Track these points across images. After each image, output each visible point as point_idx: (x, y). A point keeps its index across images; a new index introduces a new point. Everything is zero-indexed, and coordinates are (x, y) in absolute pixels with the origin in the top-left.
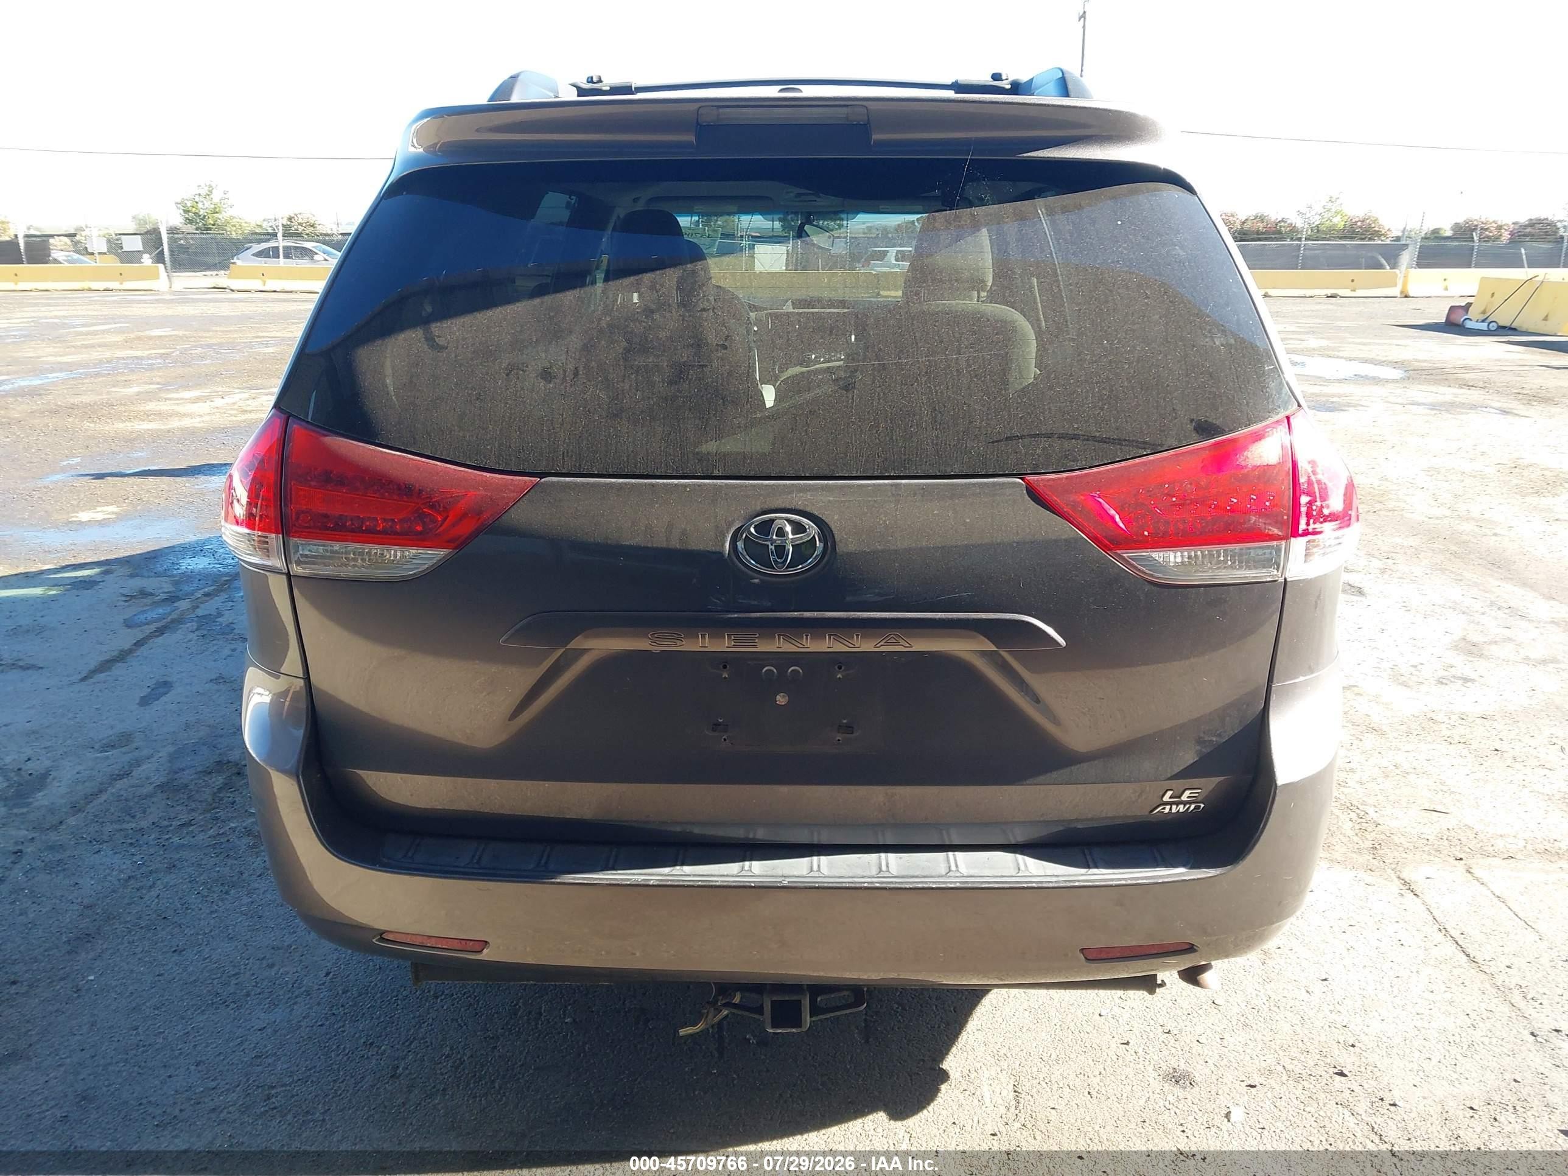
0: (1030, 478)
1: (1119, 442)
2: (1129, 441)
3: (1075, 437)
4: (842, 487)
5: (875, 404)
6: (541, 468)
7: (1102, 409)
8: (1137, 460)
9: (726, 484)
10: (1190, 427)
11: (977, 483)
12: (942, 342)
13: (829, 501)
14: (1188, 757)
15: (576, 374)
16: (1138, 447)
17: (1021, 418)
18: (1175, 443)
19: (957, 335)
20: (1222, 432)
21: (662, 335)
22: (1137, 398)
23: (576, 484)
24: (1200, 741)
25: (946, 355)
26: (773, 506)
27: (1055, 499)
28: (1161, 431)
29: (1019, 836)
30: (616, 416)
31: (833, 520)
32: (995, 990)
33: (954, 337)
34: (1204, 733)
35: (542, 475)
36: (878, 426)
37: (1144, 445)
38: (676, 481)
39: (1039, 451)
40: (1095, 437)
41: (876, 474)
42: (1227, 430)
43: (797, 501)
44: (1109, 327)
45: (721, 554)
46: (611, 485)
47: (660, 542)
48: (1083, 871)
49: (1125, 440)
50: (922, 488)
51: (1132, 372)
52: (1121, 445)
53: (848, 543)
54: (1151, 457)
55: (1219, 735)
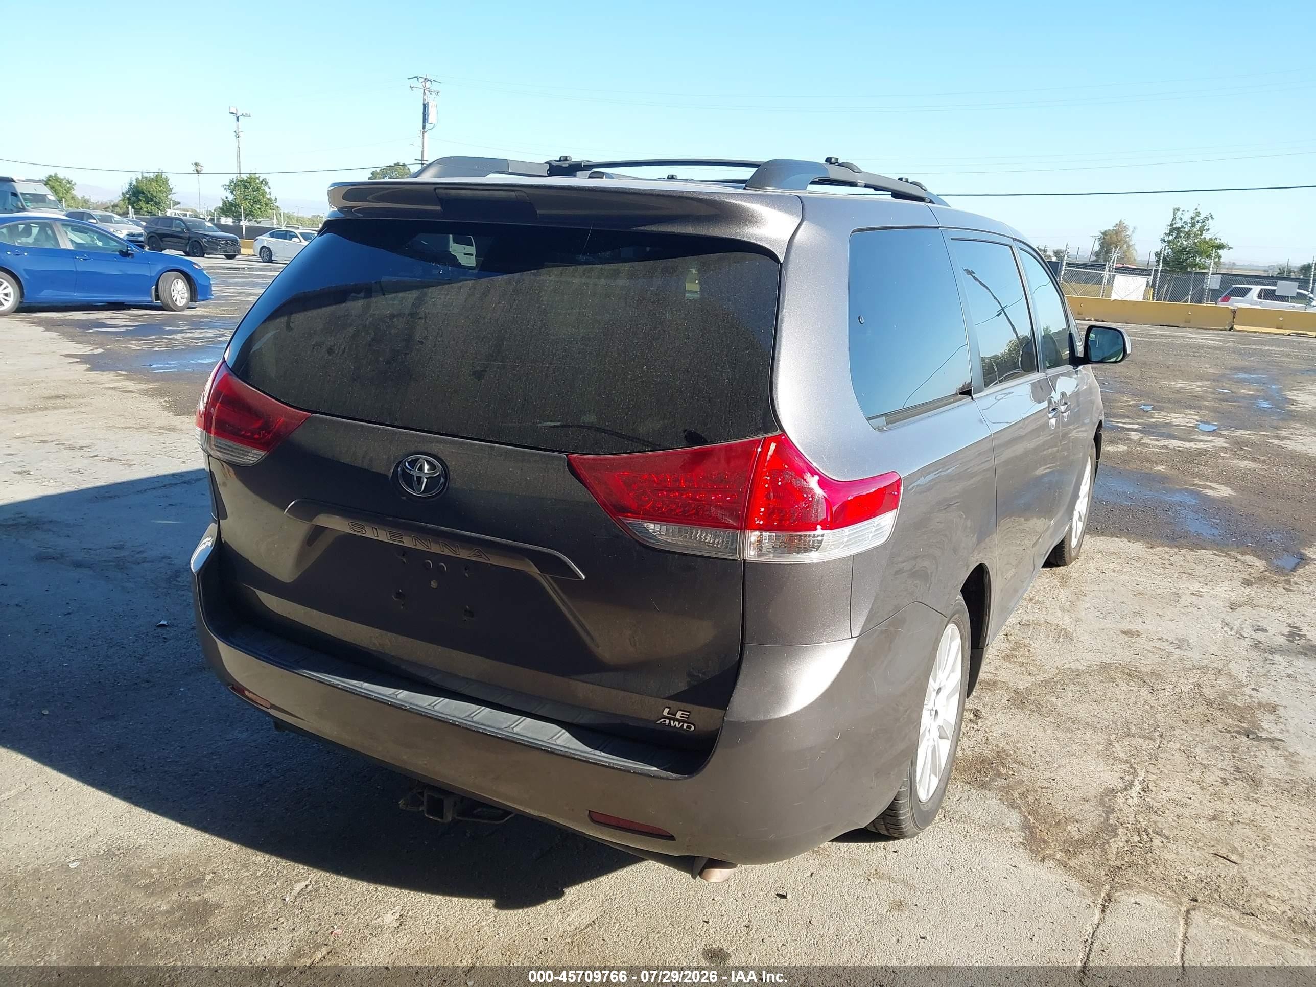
0: (570, 455)
1: (631, 439)
2: (638, 439)
3: (604, 431)
4: (463, 443)
5: (492, 391)
6: (313, 409)
7: (627, 414)
8: (640, 454)
9: (400, 432)
10: (683, 435)
11: (539, 454)
12: (544, 354)
13: (452, 452)
14: (681, 685)
15: (344, 352)
16: (643, 444)
17: (575, 413)
18: (668, 445)
19: (554, 351)
20: (705, 442)
21: (393, 331)
22: (652, 409)
23: (327, 420)
24: (690, 675)
25: (543, 364)
26: (422, 450)
27: (583, 472)
28: (662, 436)
29: (584, 719)
30: (355, 380)
31: (451, 464)
32: (651, 864)
33: (552, 352)
34: (693, 668)
35: (313, 412)
36: (490, 406)
37: (646, 443)
38: (375, 425)
39: (580, 438)
40: (617, 433)
41: (482, 438)
42: (709, 441)
43: (435, 448)
44: (652, 357)
45: (386, 476)
46: (343, 423)
47: (359, 464)
48: (589, 750)
49: (636, 438)
50: (507, 451)
51: (655, 390)
52: (632, 441)
53: (457, 482)
54: (650, 453)
55: (704, 673)
